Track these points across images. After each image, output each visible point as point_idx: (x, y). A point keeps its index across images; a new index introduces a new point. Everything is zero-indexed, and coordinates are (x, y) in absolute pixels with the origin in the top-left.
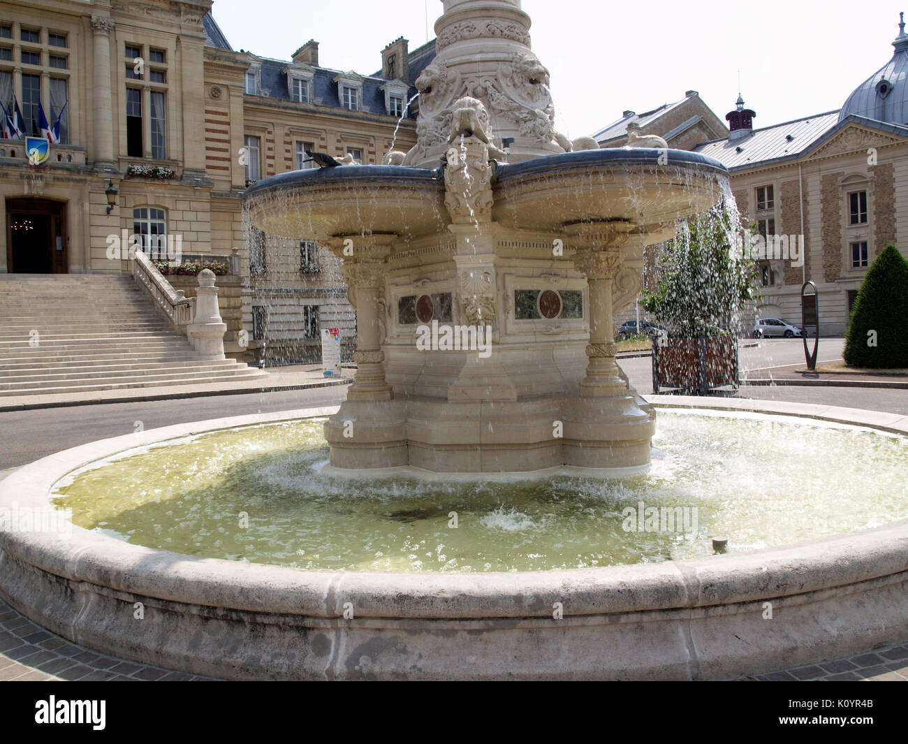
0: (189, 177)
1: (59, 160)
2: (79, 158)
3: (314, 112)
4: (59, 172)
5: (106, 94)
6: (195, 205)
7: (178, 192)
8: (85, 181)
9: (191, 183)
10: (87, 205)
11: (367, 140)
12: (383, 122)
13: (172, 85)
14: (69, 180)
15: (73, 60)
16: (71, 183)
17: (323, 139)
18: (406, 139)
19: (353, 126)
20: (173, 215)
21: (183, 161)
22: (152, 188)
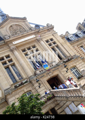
1: (51, 67)
4: (53, 69)
6: (80, 62)
7: (75, 61)
8: (58, 68)
9: (76, 58)
10: (62, 73)
13: (58, 43)
17: (83, 44)
21: (71, 55)
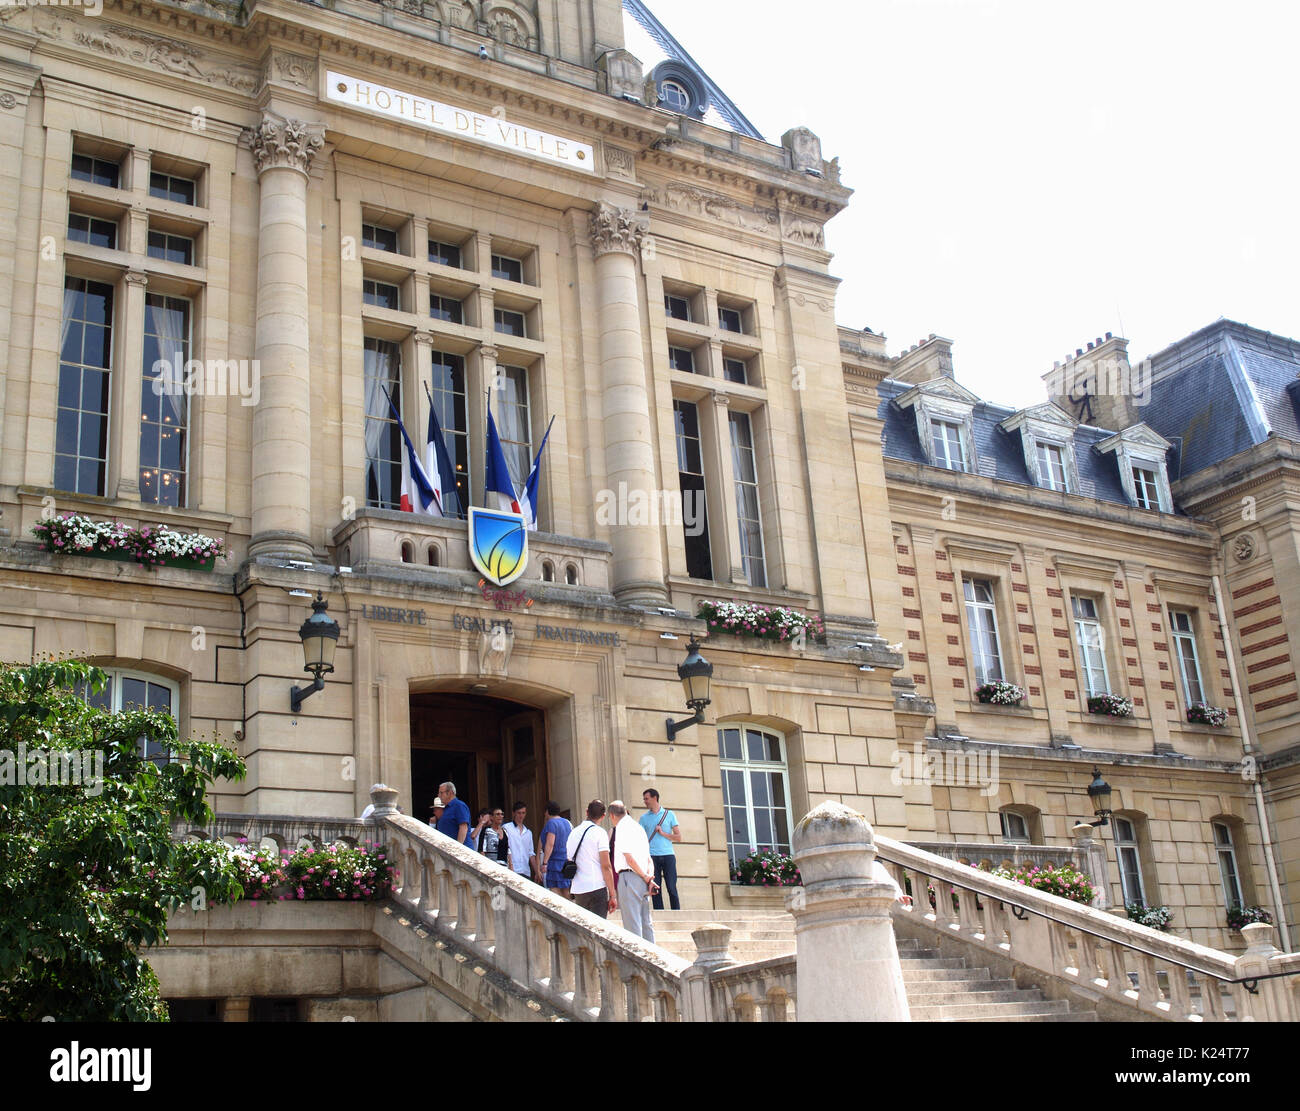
0: (841, 638)
1: (548, 578)
2: (595, 575)
3: (995, 498)
4: (552, 611)
5: (640, 403)
6: (863, 719)
7: (820, 681)
8: (613, 639)
9: (850, 656)
10: (620, 710)
11: (1109, 570)
12: (1139, 526)
13: (773, 393)
14: (572, 636)
15: (550, 316)
16: (579, 647)
17: (1016, 568)
18: (1188, 569)
19: (1076, 537)
20: (814, 748)
21: (819, 595)
22: (757, 669)
